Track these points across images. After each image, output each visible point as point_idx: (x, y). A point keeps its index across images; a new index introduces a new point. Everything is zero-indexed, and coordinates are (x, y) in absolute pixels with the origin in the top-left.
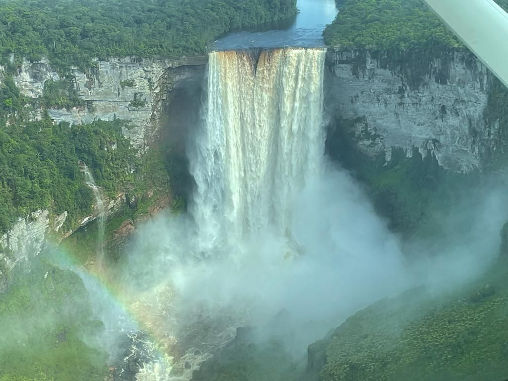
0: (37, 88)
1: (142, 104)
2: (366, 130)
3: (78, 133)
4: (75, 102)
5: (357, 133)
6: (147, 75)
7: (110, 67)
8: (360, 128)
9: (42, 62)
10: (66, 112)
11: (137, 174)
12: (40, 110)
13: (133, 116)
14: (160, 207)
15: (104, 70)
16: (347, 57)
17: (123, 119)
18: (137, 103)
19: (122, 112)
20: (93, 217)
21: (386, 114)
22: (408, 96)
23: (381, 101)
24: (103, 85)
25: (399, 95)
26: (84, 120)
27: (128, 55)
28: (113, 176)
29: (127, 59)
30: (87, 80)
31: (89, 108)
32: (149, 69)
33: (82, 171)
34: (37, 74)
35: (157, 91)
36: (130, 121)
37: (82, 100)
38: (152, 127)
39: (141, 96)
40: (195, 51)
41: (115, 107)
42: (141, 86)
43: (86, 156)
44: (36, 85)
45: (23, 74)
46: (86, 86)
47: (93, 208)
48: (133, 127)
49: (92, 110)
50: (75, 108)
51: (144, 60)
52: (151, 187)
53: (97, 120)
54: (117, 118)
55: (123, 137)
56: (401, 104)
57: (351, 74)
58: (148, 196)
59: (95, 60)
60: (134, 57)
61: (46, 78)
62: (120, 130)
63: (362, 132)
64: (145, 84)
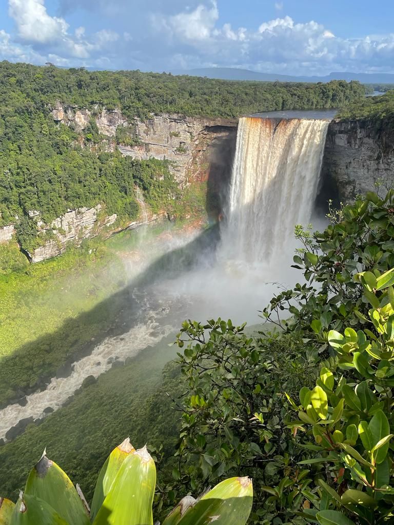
0: (112, 129)
1: (185, 151)
2: (354, 191)
3: (135, 164)
4: (136, 143)
5: (347, 193)
6: (189, 130)
7: (162, 120)
8: (349, 189)
9: (116, 111)
10: (130, 149)
11: (177, 201)
12: (113, 145)
13: (178, 159)
14: (194, 227)
15: (158, 122)
16: (345, 128)
17: (170, 160)
18: (181, 150)
19: (170, 155)
20: (140, 223)
21: (367, 178)
22: (383, 163)
23: (365, 167)
24: (156, 133)
25: (377, 162)
26: (143, 157)
27: (176, 113)
28: (157, 198)
29: (175, 116)
30: (145, 128)
31: (146, 149)
32: (191, 126)
33: (135, 190)
34: (112, 120)
35: (196, 143)
36: (175, 162)
37: (141, 142)
38: (193, 170)
39: (184, 145)
40: (228, 115)
41: (165, 150)
42: (185, 137)
43: (138, 181)
44: (111, 127)
45: (103, 119)
46: (144, 132)
47: (139, 217)
48: (177, 166)
49: (148, 150)
50: (136, 147)
51: (187, 118)
52: (189, 212)
53: (152, 158)
54: (166, 159)
55: (169, 172)
56: (378, 169)
57: (346, 143)
58: (185, 217)
59: (152, 114)
60: (180, 115)
61: (118, 123)
62: (167, 168)
63: (350, 193)
64: (188, 136)
